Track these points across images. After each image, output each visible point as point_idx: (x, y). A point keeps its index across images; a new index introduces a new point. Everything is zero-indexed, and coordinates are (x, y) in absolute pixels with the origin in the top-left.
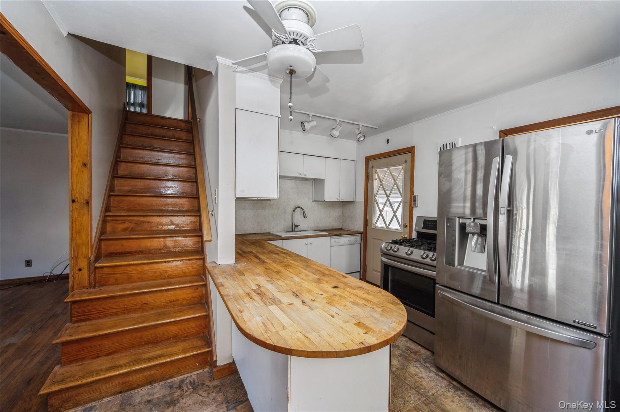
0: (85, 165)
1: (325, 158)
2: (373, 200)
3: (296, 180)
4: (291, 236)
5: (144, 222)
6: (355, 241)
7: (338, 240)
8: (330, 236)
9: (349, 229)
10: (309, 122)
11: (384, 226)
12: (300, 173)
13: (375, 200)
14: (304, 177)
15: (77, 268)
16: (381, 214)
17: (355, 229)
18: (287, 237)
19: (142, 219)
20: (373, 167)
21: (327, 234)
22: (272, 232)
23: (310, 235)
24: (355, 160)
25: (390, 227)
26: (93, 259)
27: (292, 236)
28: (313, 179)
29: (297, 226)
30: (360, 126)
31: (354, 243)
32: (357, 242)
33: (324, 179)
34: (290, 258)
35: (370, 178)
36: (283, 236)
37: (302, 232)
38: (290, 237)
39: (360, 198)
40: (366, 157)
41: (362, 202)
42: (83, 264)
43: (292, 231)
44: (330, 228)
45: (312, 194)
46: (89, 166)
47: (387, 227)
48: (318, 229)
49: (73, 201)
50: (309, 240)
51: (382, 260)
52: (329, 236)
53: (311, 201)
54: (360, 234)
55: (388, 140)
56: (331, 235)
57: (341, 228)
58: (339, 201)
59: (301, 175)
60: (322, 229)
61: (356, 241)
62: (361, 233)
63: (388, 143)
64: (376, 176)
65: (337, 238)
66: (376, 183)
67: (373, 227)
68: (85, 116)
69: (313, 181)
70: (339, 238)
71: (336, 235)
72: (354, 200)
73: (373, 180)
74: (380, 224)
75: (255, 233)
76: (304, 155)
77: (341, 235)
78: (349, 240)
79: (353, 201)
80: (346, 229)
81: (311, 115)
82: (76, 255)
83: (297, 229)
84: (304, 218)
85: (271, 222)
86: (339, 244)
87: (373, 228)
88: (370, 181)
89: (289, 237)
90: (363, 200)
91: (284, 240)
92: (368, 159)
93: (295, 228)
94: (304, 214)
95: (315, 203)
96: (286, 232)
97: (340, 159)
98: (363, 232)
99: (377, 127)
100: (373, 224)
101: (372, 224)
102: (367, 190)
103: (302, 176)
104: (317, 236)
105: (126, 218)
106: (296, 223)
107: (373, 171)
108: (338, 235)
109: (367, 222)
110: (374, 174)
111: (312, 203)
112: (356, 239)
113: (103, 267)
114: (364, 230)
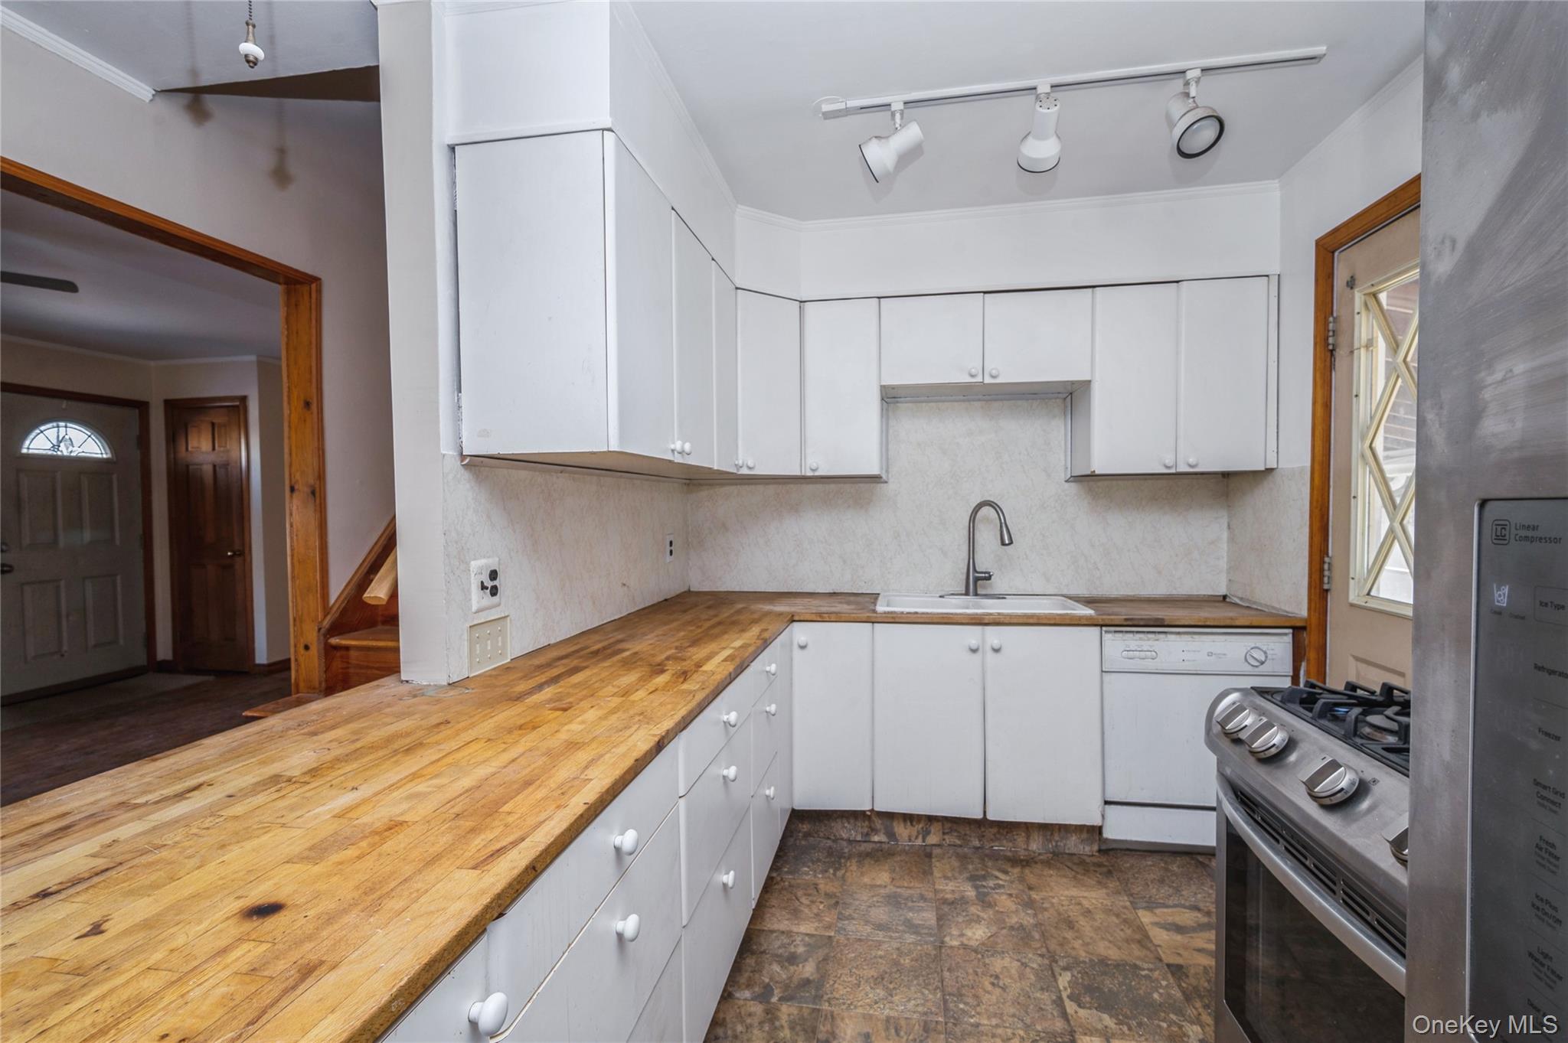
0: (307, 404)
1: (1090, 290)
2: (1355, 453)
3: (987, 401)
4: (912, 610)
6: (1257, 664)
8: (1102, 626)
9: (1255, 603)
10: (888, 137)
11: (1407, 597)
13: (1363, 456)
15: (302, 642)
17: (1273, 605)
18: (895, 612)
20: (1351, 284)
21: (1089, 618)
23: (999, 614)
24: (1274, 269)
26: (327, 626)
27: (916, 613)
29: (990, 576)
30: (1191, 75)
31: (1250, 668)
32: (1263, 669)
33: (1090, 381)
35: (1343, 341)
36: (884, 609)
37: (1009, 601)
40: (1318, 242)
41: (1302, 469)
42: (312, 635)
43: (964, 594)
45: (1066, 452)
46: (314, 407)
48: (1091, 592)
49: (292, 489)
52: (1095, 626)
54: (1291, 631)
56: (1102, 623)
57: (1225, 597)
58: (1172, 471)
59: (972, 376)
60: (1109, 593)
61: (1262, 663)
62: (1298, 628)
64: (1368, 327)
65: (1141, 639)
67: (1353, 598)
70: (1149, 640)
71: (1132, 623)
72: (1272, 464)
73: (1352, 352)
76: (986, 295)
77: (1160, 623)
79: (1263, 469)
80: (1241, 599)
81: (897, 106)
83: (983, 587)
84: (1003, 544)
85: (891, 559)
86: (1150, 665)
87: (1352, 605)
88: (1341, 361)
89: (902, 613)
90: (1308, 464)
92: (1329, 247)
93: (980, 582)
94: (1003, 526)
95: (1071, 489)
96: (941, 597)
97: (1177, 282)
98: (1305, 620)
99: (1321, 50)
100: (1352, 582)
101: (1348, 584)
102: (1327, 406)
103: (979, 379)
104: (1031, 621)
106: (983, 564)
107: (1352, 299)
108: (1142, 623)
109: (1326, 573)
110: (1357, 317)
111: (1067, 485)
112: (1265, 653)
113: (347, 648)
114: (1309, 609)
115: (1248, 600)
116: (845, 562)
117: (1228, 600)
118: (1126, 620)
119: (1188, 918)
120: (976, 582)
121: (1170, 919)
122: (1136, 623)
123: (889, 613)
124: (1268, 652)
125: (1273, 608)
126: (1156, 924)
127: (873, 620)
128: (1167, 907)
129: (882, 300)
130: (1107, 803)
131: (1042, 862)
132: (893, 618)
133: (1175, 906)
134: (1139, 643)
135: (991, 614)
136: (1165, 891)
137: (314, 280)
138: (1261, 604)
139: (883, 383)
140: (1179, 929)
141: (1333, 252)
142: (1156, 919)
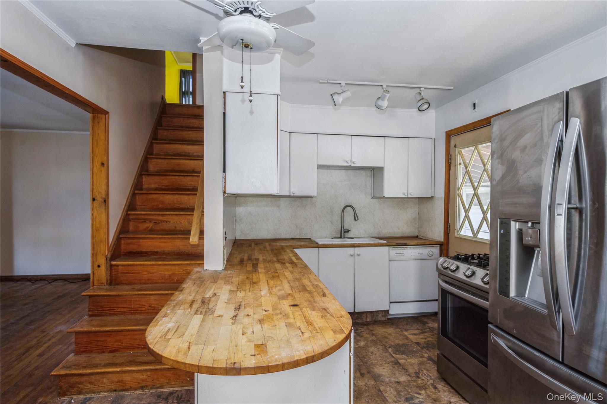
0: (103, 164)
1: (383, 138)
2: (456, 194)
3: (347, 170)
5: (163, 221)
6: (430, 256)
7: (401, 251)
8: (389, 246)
9: (427, 238)
10: (340, 93)
11: (470, 234)
12: (347, 160)
13: (458, 195)
14: (353, 165)
15: (97, 264)
16: (467, 217)
17: (434, 238)
18: (325, 244)
19: (160, 218)
20: (455, 146)
21: (386, 243)
22: (313, 239)
23: (359, 243)
24: (434, 137)
25: (479, 236)
26: (110, 257)
27: (332, 244)
28: (372, 167)
29: (348, 231)
30: (422, 89)
31: (429, 257)
32: (432, 257)
33: (383, 167)
34: (292, 269)
35: (453, 162)
36: (320, 243)
38: (330, 244)
39: (440, 193)
40: (446, 132)
41: (442, 197)
42: (102, 261)
43: (341, 237)
44: (399, 235)
45: (371, 188)
46: (106, 165)
47: (475, 234)
48: (380, 236)
49: (94, 200)
50: (357, 250)
51: (439, 285)
52: (387, 246)
53: (370, 197)
54: (439, 245)
55: (474, 104)
56: (389, 245)
57: (417, 236)
58: (406, 197)
59: (348, 163)
60: (386, 236)
61: (432, 255)
62: (441, 245)
63: (475, 108)
64: (459, 160)
65: (400, 250)
66: (461, 170)
67: (456, 235)
68: (103, 116)
69: (371, 171)
70: (402, 250)
71: (398, 245)
72: (433, 195)
73: (455, 166)
74: (466, 232)
75: (293, 239)
76: (352, 136)
77: (405, 245)
78: (419, 253)
79: (430, 196)
80: (423, 237)
81: (343, 84)
82: (96, 252)
83: (347, 235)
84: (355, 220)
85: (314, 225)
86: (403, 258)
87: (455, 237)
88: (452, 167)
89: (328, 244)
90: (444, 196)
91: (320, 249)
92: (449, 135)
94: (355, 214)
95: (374, 200)
96: (332, 239)
97: (408, 138)
98: (443, 242)
99: (452, 88)
101: (454, 231)
102: (449, 180)
103: (349, 164)
104: (369, 245)
105: (146, 217)
106: (346, 227)
107: (455, 151)
108: (401, 245)
109: (449, 228)
110: (457, 156)
111: (372, 200)
112: (433, 252)
113: (118, 265)
114: (444, 239)
115: (425, 237)
116: (297, 227)
117: (418, 237)
118: (396, 244)
119: (417, 332)
120: (343, 233)
121: (412, 333)
122: (399, 245)
123: (323, 244)
124: (434, 252)
125: (433, 239)
126: (409, 334)
127: (319, 247)
128: (411, 330)
129: (318, 135)
130: (391, 303)
131: (372, 324)
132: (326, 246)
133: (412, 329)
134: (399, 251)
135: (356, 244)
136: (408, 326)
137: (106, 113)
138: (429, 238)
139: (318, 164)
140: (415, 334)
141: (450, 136)
142: (408, 333)
